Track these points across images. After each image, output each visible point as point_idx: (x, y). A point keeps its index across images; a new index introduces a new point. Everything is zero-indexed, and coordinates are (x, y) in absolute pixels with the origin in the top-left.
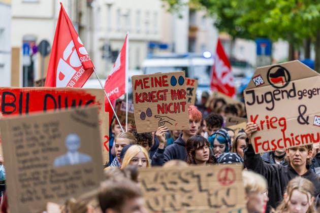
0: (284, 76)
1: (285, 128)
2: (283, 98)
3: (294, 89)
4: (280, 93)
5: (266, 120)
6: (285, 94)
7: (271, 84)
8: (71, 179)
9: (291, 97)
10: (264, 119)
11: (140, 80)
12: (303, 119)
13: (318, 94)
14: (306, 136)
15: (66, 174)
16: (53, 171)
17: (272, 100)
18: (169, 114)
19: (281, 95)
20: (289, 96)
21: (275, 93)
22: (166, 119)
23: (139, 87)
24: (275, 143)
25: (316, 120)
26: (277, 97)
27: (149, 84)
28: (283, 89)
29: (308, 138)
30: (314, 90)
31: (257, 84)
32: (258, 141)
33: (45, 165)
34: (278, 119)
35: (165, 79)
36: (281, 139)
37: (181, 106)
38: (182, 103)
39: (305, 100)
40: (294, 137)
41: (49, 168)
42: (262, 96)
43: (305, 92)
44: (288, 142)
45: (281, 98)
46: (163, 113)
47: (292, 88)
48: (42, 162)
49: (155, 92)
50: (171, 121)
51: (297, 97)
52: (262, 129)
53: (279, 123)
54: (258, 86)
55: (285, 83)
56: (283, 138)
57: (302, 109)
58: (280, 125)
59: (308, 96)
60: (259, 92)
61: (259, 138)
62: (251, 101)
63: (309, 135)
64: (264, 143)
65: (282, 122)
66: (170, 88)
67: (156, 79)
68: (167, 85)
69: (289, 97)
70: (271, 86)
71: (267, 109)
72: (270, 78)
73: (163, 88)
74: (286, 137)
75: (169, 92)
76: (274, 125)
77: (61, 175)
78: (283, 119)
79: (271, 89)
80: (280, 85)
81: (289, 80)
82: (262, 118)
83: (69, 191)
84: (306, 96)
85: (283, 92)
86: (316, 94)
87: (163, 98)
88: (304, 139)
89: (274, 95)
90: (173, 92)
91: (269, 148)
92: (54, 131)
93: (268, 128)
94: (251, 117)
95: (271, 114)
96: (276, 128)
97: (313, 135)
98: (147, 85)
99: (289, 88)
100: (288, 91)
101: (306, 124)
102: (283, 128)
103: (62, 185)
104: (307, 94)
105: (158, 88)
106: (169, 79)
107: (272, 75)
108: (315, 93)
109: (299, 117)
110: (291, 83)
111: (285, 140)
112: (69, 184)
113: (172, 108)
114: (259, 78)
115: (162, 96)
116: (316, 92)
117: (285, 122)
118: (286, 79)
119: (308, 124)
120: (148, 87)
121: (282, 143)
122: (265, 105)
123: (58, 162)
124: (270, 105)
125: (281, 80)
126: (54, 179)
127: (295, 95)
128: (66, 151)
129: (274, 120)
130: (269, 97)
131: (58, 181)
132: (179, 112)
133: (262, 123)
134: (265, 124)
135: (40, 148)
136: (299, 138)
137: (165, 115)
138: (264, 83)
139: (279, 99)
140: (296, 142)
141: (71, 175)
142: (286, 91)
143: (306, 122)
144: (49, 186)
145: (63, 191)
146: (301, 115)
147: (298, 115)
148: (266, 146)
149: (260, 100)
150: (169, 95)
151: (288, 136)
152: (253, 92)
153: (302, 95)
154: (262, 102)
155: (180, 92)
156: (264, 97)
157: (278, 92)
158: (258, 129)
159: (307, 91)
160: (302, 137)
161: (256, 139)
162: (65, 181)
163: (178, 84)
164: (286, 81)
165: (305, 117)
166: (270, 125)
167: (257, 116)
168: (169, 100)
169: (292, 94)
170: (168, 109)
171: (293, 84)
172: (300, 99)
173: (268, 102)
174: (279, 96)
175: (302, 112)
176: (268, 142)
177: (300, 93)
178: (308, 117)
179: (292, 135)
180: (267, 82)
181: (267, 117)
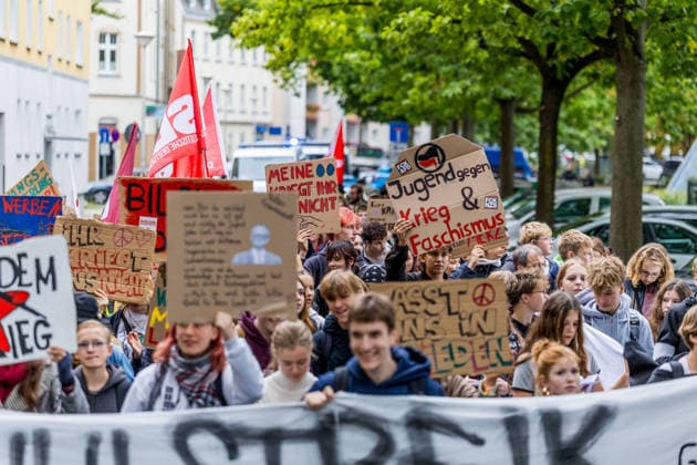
0: (437, 155)
1: (449, 218)
2: (439, 183)
3: (451, 170)
4: (433, 178)
5: (421, 213)
6: (441, 178)
7: (420, 169)
8: (253, 284)
9: (449, 180)
10: (419, 212)
11: (277, 171)
12: (470, 203)
13: (485, 170)
14: (477, 223)
15: (247, 276)
16: (229, 270)
17: (425, 188)
18: (313, 213)
19: (435, 179)
20: (446, 179)
21: (428, 178)
22: (310, 220)
23: (274, 180)
24: (439, 238)
25: (488, 202)
26: (430, 183)
27: (288, 175)
28: (437, 173)
29: (481, 224)
30: (478, 167)
31: (402, 171)
32: (416, 241)
33: (221, 261)
34: (438, 209)
35: (309, 168)
36: (446, 233)
37: (330, 203)
38: (330, 198)
39: (469, 181)
40: (462, 227)
41: (225, 266)
42: (411, 185)
43: (466, 171)
44: (455, 235)
45: (436, 183)
46: (306, 212)
47: (448, 169)
48: (217, 256)
49: (296, 185)
50: (316, 222)
51: (458, 178)
52: (419, 224)
53: (440, 213)
54: (403, 174)
55: (438, 165)
56: (448, 232)
57: (467, 192)
58: (442, 216)
59: (471, 175)
60: (406, 182)
61: (417, 236)
62: (397, 194)
63: (481, 221)
64: (424, 240)
65: (443, 212)
66: (316, 179)
67: (297, 168)
68: (312, 176)
69: (447, 181)
70: (420, 171)
71: (420, 199)
72: (418, 161)
73: (307, 180)
74: (452, 229)
75: (315, 184)
76: (433, 217)
77: (239, 277)
78: (445, 208)
79: (421, 175)
80: (432, 168)
81: (444, 160)
82: (415, 211)
83: (248, 300)
84: (468, 176)
85: (437, 176)
87: (305, 193)
88: (476, 227)
89: (427, 181)
90: (319, 185)
91: (431, 247)
92: (237, 217)
93: (426, 222)
94: (401, 213)
95: (427, 205)
96: (437, 220)
97: (486, 220)
98: (285, 176)
99: (445, 168)
100: (444, 174)
101: (476, 209)
102: (445, 218)
103: (240, 289)
104: (469, 173)
105: (300, 180)
106: (314, 169)
107: (422, 158)
108: (479, 170)
109: (464, 202)
110: (446, 164)
111: (451, 232)
112: (249, 289)
113: (318, 206)
114: (405, 163)
115: (304, 190)
116: (482, 169)
117: (448, 211)
118: (439, 160)
119: (478, 208)
120: (287, 179)
121: (447, 238)
122: (416, 195)
123: (238, 259)
124: (424, 195)
125: (434, 162)
126: (232, 280)
127: (454, 177)
128: (250, 246)
129: (433, 210)
130: (420, 186)
131: (235, 284)
132: (327, 210)
133: (417, 217)
134: (421, 218)
135: (217, 237)
136: (470, 228)
137: (308, 214)
138: (411, 169)
139: (434, 186)
140: (465, 233)
141: (253, 278)
142: (441, 174)
143: (475, 206)
144: (222, 289)
145: (240, 298)
146: (467, 200)
147: (463, 199)
148: (427, 244)
149: (409, 190)
150: (314, 189)
151: (453, 226)
152: (397, 183)
153: (463, 175)
154: (413, 192)
155: (328, 184)
156: (414, 187)
157: (431, 177)
158: (414, 226)
159: (470, 169)
160: (473, 225)
161: (412, 239)
162: (245, 285)
163: (326, 174)
164: (440, 163)
165: (472, 200)
166: (428, 217)
167: (409, 210)
168: (314, 195)
169: (450, 176)
170: (313, 207)
171: (450, 164)
172: (461, 180)
173: (419, 191)
174: (434, 181)
175: (467, 196)
176: (428, 239)
177: (460, 174)
178: (476, 201)
179: (459, 225)
180: (415, 167)
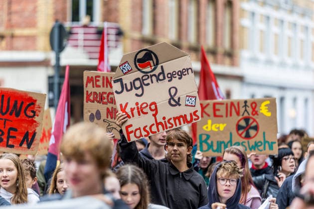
0: (152, 60)
1: (157, 113)
2: (152, 82)
3: (163, 72)
4: (148, 78)
5: (136, 107)
6: (154, 78)
7: (139, 70)
9: (161, 80)
10: (134, 106)
12: (174, 100)
13: (188, 74)
14: (178, 118)
17: (141, 86)
19: (150, 79)
20: (158, 79)
21: (144, 78)
24: (148, 129)
25: (188, 100)
26: (146, 82)
28: (152, 74)
29: (181, 119)
30: (184, 71)
31: (125, 71)
32: (130, 129)
34: (149, 105)
36: (153, 125)
39: (176, 82)
40: (166, 120)
42: (131, 83)
43: (174, 73)
44: (160, 127)
45: (150, 82)
47: (161, 71)
51: (167, 79)
52: (133, 116)
53: (150, 108)
54: (125, 74)
55: (153, 67)
56: (155, 123)
57: (173, 91)
58: (152, 110)
59: (178, 77)
60: (127, 80)
61: (131, 126)
62: (119, 90)
63: (181, 116)
64: (136, 130)
65: (153, 107)
69: (159, 81)
70: (139, 72)
71: (137, 95)
72: (137, 64)
74: (158, 121)
76: (145, 110)
78: (154, 103)
79: (139, 75)
80: (148, 69)
81: (157, 64)
82: (132, 105)
84: (176, 77)
85: (151, 76)
86: (186, 74)
88: (177, 121)
89: (143, 80)
91: (141, 135)
93: (139, 115)
94: (121, 105)
95: (141, 100)
96: (147, 113)
97: (185, 115)
99: (158, 71)
100: (157, 75)
101: (178, 106)
102: (154, 112)
104: (176, 75)
107: (140, 61)
108: (184, 73)
109: (170, 99)
110: (159, 66)
111: (158, 124)
114: (127, 65)
116: (186, 73)
117: (156, 106)
118: (154, 63)
119: (180, 105)
121: (154, 129)
122: (134, 91)
124: (139, 92)
127: (164, 78)
129: (145, 105)
130: (138, 84)
133: (132, 110)
134: (135, 111)
136: (172, 121)
138: (132, 70)
139: (148, 84)
140: (169, 125)
142: (155, 75)
143: (178, 103)
146: (172, 98)
147: (169, 97)
148: (138, 133)
149: (129, 88)
151: (160, 120)
152: (121, 80)
153: (171, 76)
154: (131, 89)
156: (133, 84)
157: (147, 77)
158: (129, 117)
159: (177, 72)
160: (175, 119)
161: (127, 128)
164: (154, 65)
165: (176, 98)
166: (141, 111)
167: (127, 104)
169: (161, 77)
171: (162, 67)
172: (169, 81)
173: (137, 88)
174: (149, 81)
175: (173, 94)
176: (140, 129)
177: (169, 76)
178: (179, 99)
179: (164, 118)
180: (134, 69)
181: (137, 104)
